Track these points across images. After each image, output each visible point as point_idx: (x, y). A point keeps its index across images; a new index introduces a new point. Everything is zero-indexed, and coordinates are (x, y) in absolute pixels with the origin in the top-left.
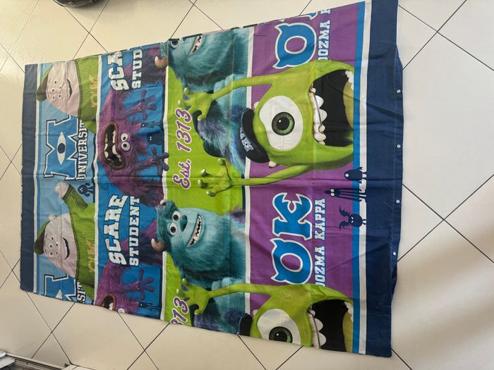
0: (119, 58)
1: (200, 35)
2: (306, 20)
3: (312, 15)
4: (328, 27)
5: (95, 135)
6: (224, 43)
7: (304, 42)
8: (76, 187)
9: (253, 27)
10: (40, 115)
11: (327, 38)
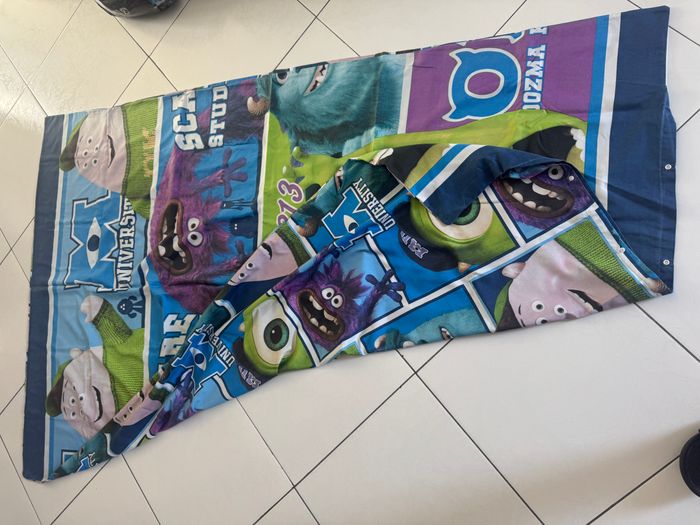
0: (190, 100)
1: (324, 64)
2: (503, 43)
3: (515, 35)
4: (542, 56)
5: (148, 221)
6: (362, 77)
7: (499, 79)
8: (115, 303)
9: (413, 54)
10: (64, 192)
11: (540, 74)
